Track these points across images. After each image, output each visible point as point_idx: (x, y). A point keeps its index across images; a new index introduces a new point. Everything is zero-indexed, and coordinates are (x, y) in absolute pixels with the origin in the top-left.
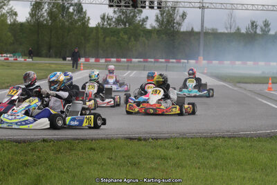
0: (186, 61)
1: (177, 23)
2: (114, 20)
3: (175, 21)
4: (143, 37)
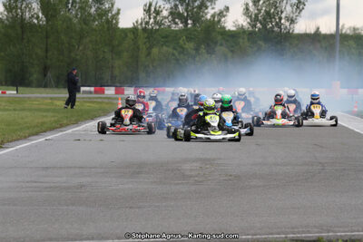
1: (287, 19)
2: (165, 13)
3: (283, 16)
4: (221, 45)
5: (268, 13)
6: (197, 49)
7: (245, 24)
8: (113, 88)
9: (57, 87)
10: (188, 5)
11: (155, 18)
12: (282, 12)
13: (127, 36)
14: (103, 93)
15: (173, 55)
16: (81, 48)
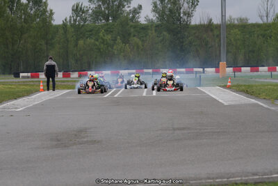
0: (201, 70)
1: (185, 13)
3: (182, 11)
4: (134, 36)
6: (114, 40)
7: (154, 18)
9: (4, 74)
10: (108, 5)
11: (81, 16)
12: (180, 8)
14: (38, 77)
15: (95, 45)
16: (21, 42)
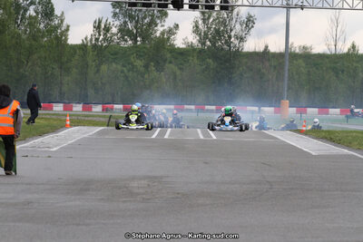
0: (256, 109)
1: (237, 37)
2: (114, 30)
3: (233, 34)
4: (170, 62)
5: (217, 31)
6: (146, 66)
7: (194, 41)
8: (62, 105)
10: (137, 22)
11: (105, 34)
12: (231, 30)
13: (75, 52)
14: (52, 109)
15: (122, 72)
16: (29, 64)
